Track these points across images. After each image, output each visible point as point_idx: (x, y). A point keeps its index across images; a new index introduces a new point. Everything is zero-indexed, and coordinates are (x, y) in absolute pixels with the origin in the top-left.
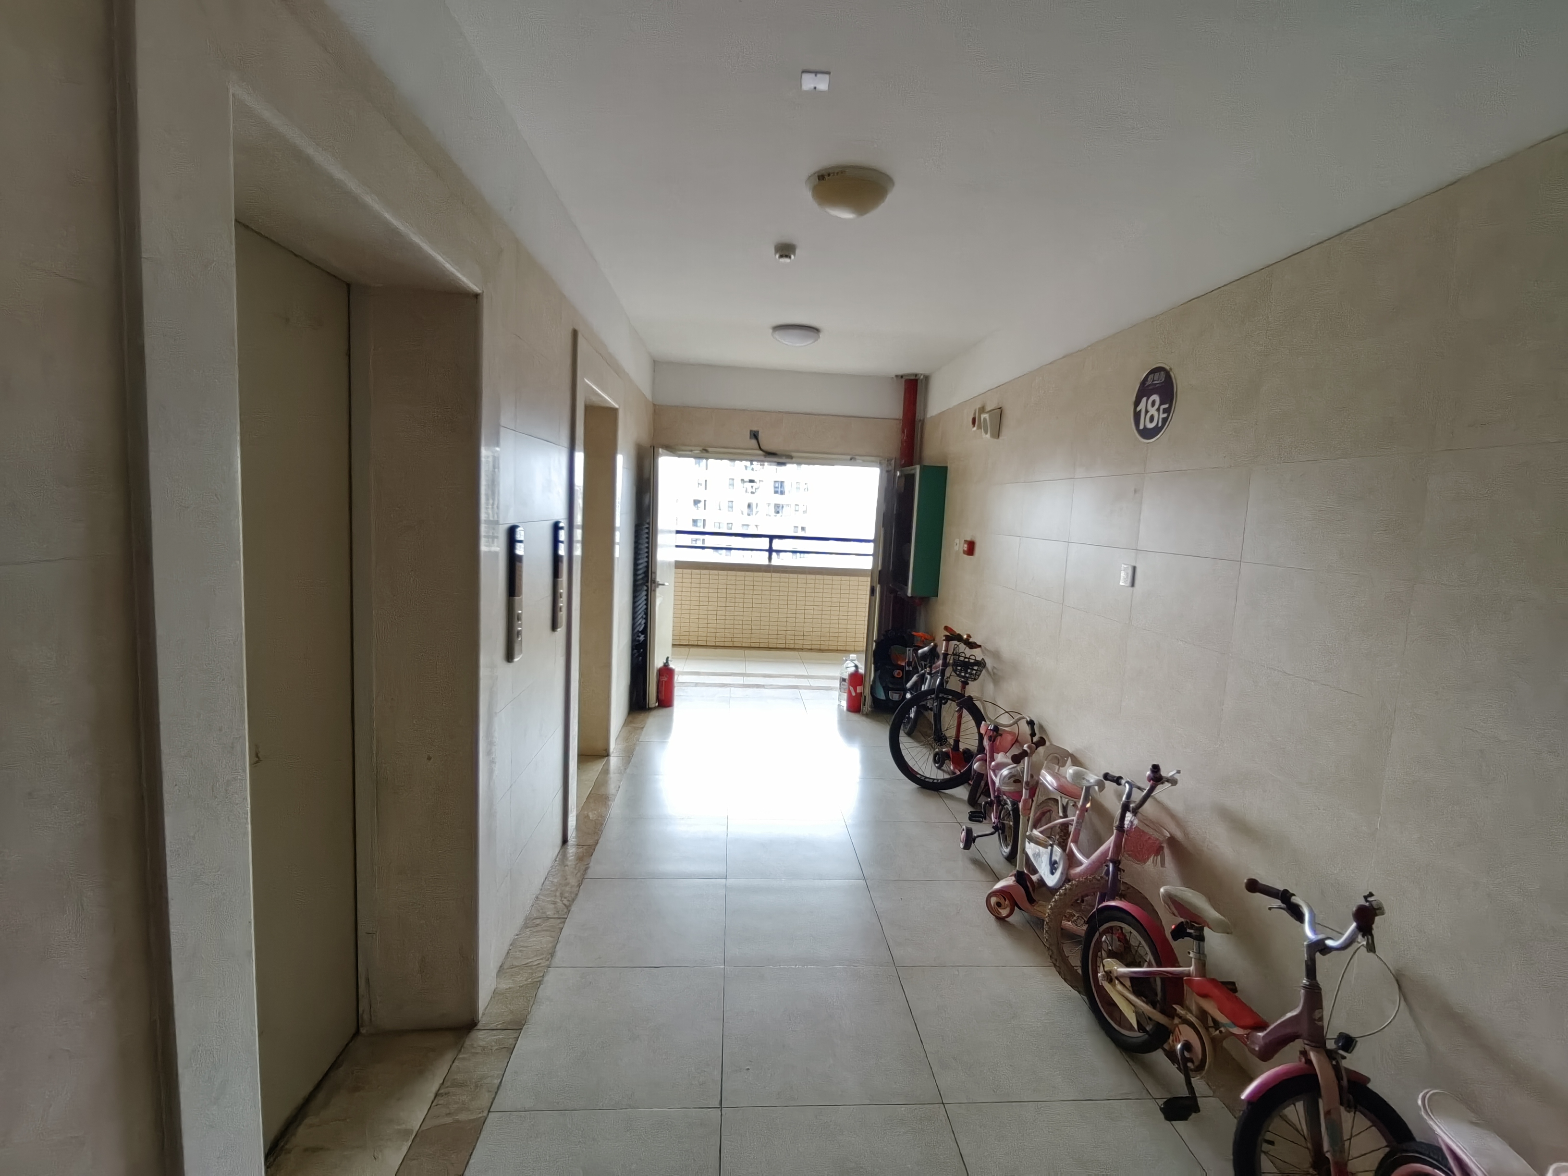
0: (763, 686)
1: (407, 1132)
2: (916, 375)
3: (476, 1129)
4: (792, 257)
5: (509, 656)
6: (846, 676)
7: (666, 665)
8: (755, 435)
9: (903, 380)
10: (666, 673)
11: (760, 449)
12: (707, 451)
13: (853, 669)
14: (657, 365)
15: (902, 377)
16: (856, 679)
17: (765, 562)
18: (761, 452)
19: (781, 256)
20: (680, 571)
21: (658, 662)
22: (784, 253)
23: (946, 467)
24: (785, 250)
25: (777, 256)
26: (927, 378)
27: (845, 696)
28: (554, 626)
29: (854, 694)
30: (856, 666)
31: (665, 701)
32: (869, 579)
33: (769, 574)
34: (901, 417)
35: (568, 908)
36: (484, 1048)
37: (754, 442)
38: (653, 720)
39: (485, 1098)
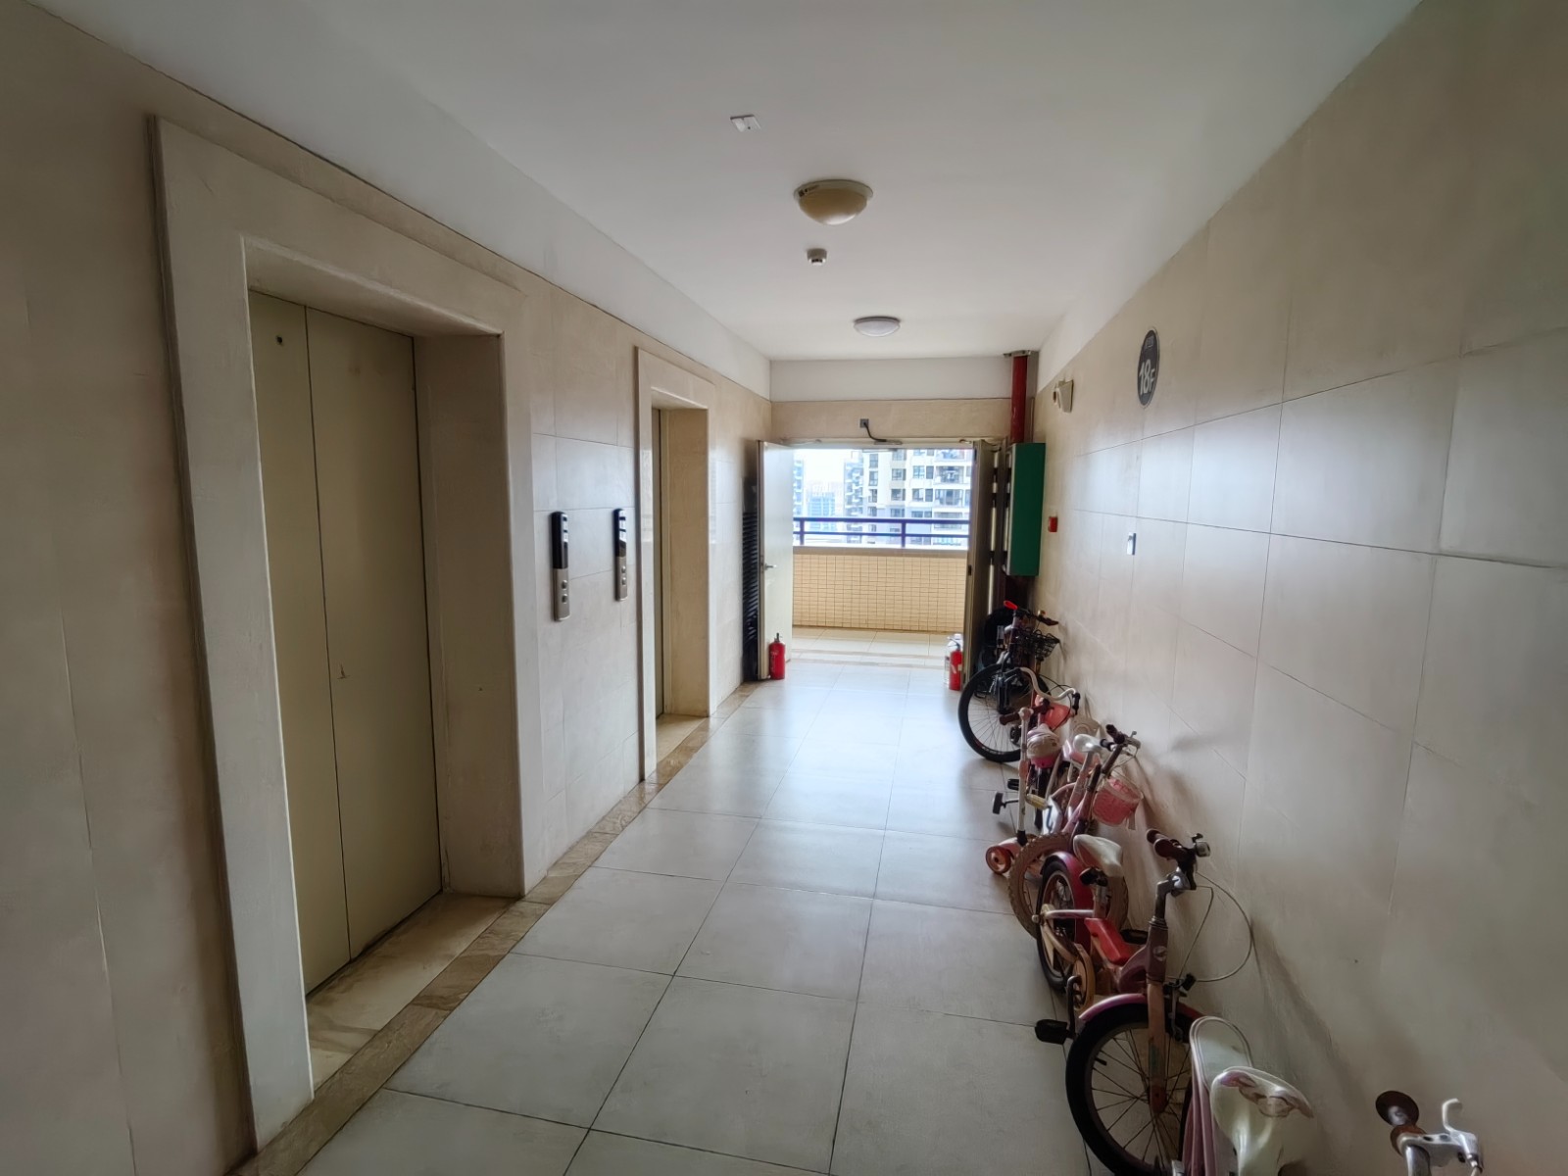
0: (877, 664)
1: (452, 956)
2: (1024, 352)
3: (496, 961)
4: (824, 260)
5: (555, 615)
6: (949, 655)
7: (777, 640)
8: (865, 424)
9: (1012, 359)
10: (777, 648)
11: (871, 437)
12: (819, 441)
13: (954, 648)
14: (775, 365)
15: (1010, 355)
16: (956, 658)
17: (898, 546)
18: (871, 440)
19: (813, 261)
20: (799, 556)
21: (768, 637)
22: (816, 258)
23: (1044, 444)
24: (817, 255)
25: (810, 260)
26: (1036, 354)
27: (948, 673)
28: (617, 595)
29: (955, 672)
30: (958, 645)
31: (777, 673)
32: (965, 561)
33: (901, 559)
34: (1010, 395)
35: (623, 828)
36: (522, 913)
37: (864, 430)
38: (764, 692)
39: (510, 944)
